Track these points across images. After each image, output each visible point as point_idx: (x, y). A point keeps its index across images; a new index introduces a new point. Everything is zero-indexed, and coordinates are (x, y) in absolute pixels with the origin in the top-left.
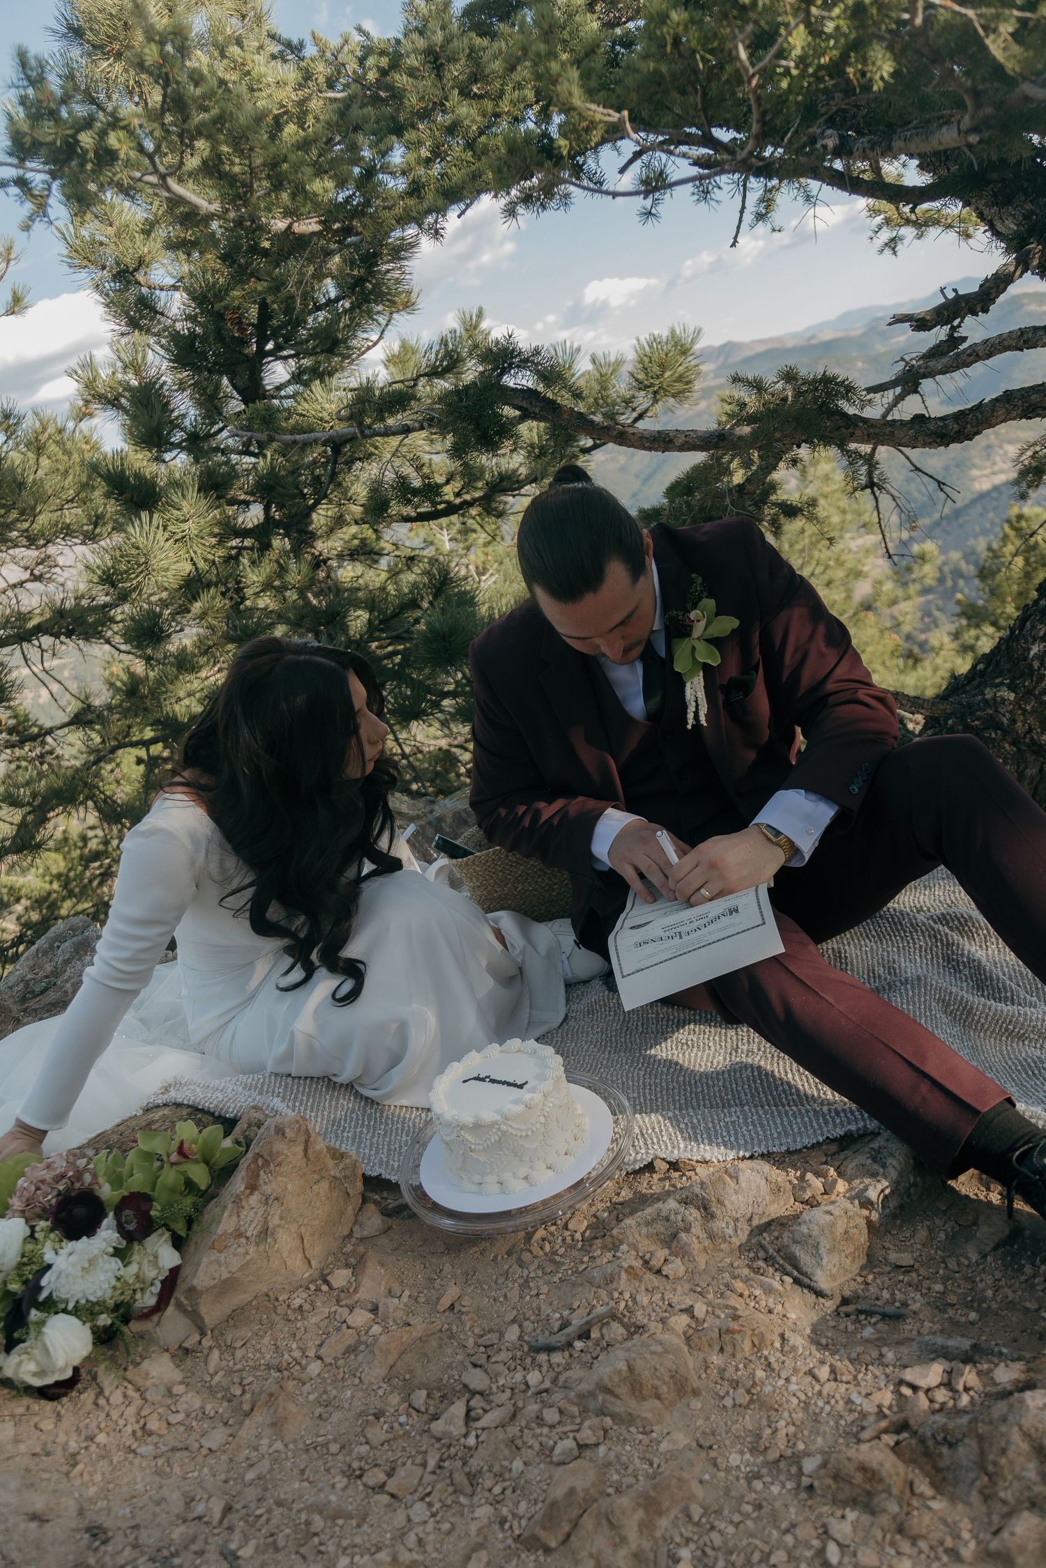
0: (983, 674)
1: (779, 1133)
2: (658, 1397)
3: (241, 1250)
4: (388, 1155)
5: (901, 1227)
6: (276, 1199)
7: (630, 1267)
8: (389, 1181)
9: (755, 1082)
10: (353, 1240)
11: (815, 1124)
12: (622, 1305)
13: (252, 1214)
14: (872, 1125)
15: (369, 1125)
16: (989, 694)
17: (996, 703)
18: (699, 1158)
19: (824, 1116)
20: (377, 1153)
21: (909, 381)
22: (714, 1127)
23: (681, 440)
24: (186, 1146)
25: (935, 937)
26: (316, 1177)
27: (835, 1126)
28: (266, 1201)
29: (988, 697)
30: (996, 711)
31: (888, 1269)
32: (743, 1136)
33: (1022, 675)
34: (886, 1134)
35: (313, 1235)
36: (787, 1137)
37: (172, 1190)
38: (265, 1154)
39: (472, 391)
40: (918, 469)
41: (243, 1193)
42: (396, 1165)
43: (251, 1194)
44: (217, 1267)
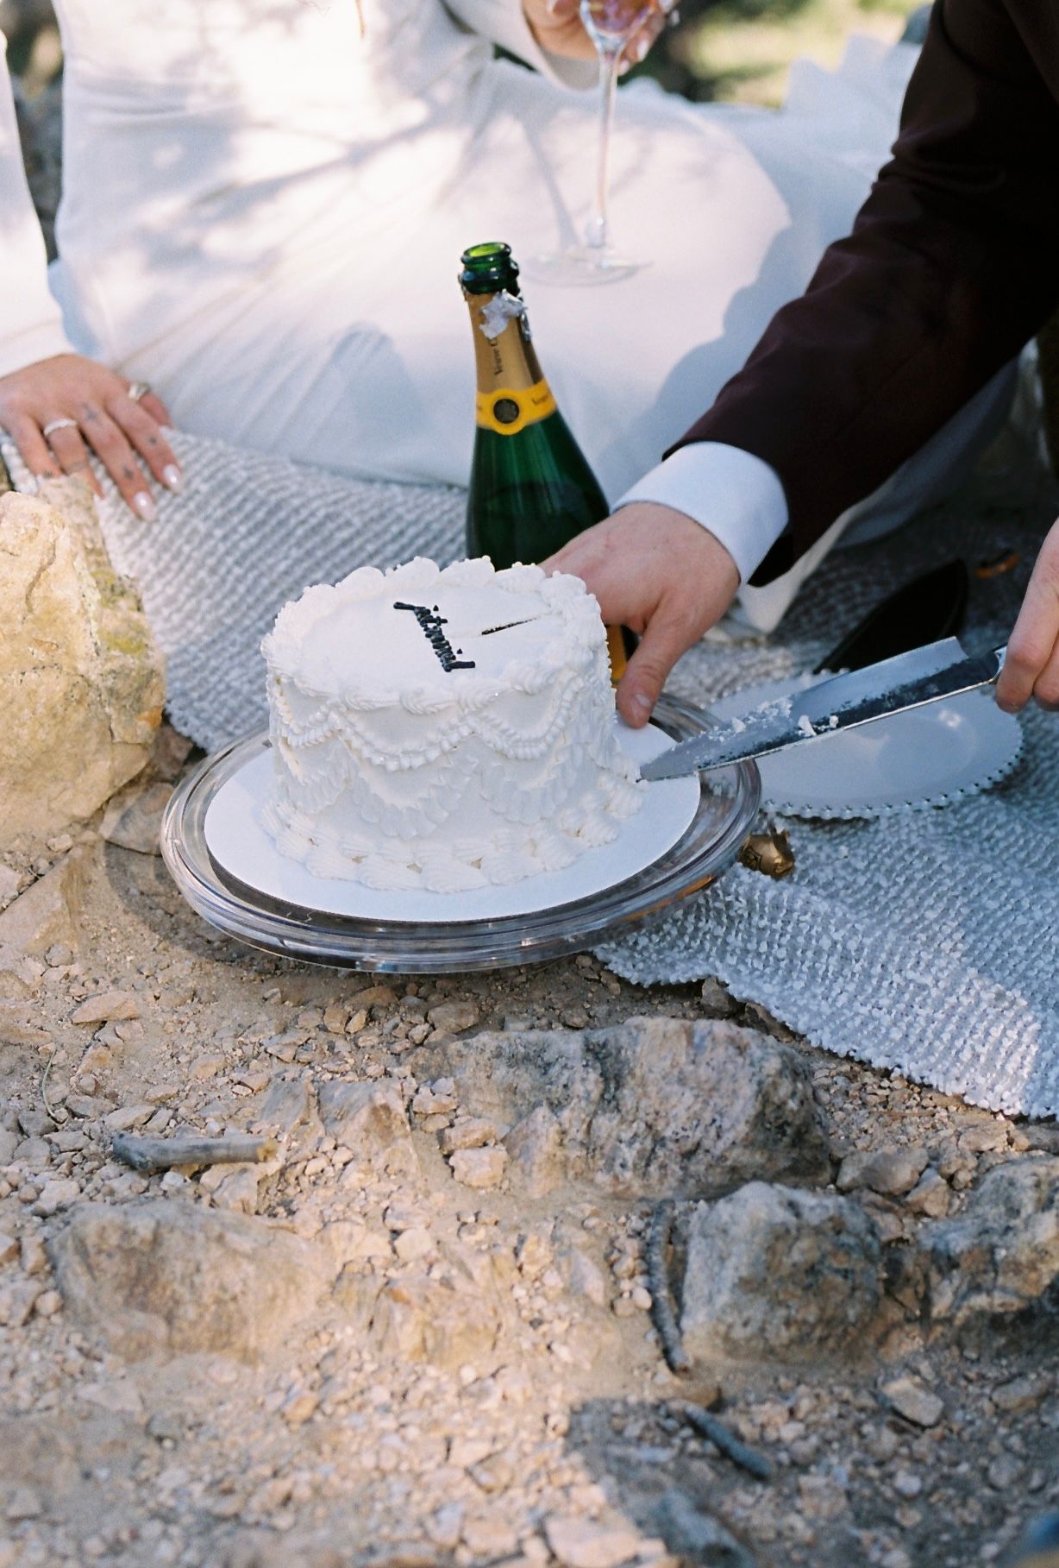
2: (170, 1319)
5: (999, 1355)
7: (386, 1108)
10: (89, 835)
12: (313, 1167)
31: (866, 1400)
32: (910, 1025)
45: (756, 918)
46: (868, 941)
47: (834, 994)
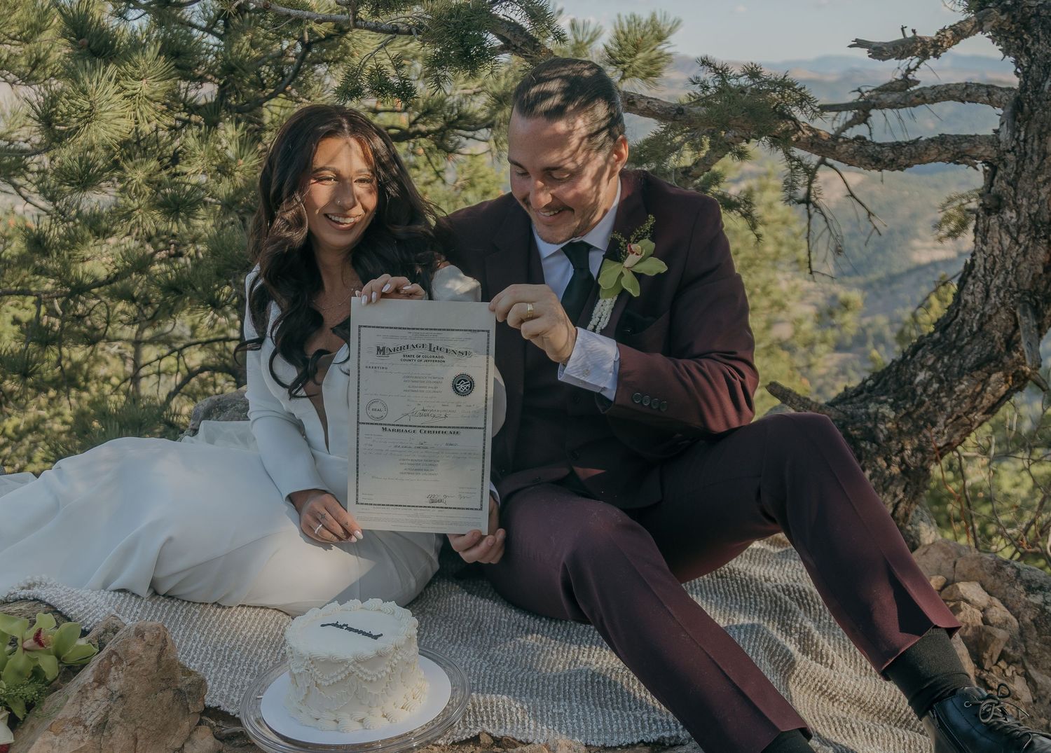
0: (870, 389)
1: (600, 730)
3: (77, 737)
4: (230, 691)
6: (121, 696)
8: (227, 713)
9: (586, 686)
11: (633, 727)
13: (95, 705)
14: (684, 734)
15: (216, 661)
16: (872, 408)
17: (878, 418)
18: (522, 739)
19: (642, 721)
20: (220, 686)
21: (863, 109)
22: (542, 715)
23: (643, 105)
24: (42, 636)
25: (776, 602)
26: (164, 685)
27: (651, 732)
28: (111, 696)
29: (871, 411)
30: (876, 426)
32: (567, 727)
33: (905, 397)
34: (694, 743)
35: (147, 739)
36: (606, 734)
37: (20, 673)
38: (120, 652)
39: (463, 11)
40: (852, 195)
41: (90, 684)
42: (236, 700)
43: (98, 687)
44: (50, 748)
45: (477, 709)
46: (530, 704)
47: (527, 726)
